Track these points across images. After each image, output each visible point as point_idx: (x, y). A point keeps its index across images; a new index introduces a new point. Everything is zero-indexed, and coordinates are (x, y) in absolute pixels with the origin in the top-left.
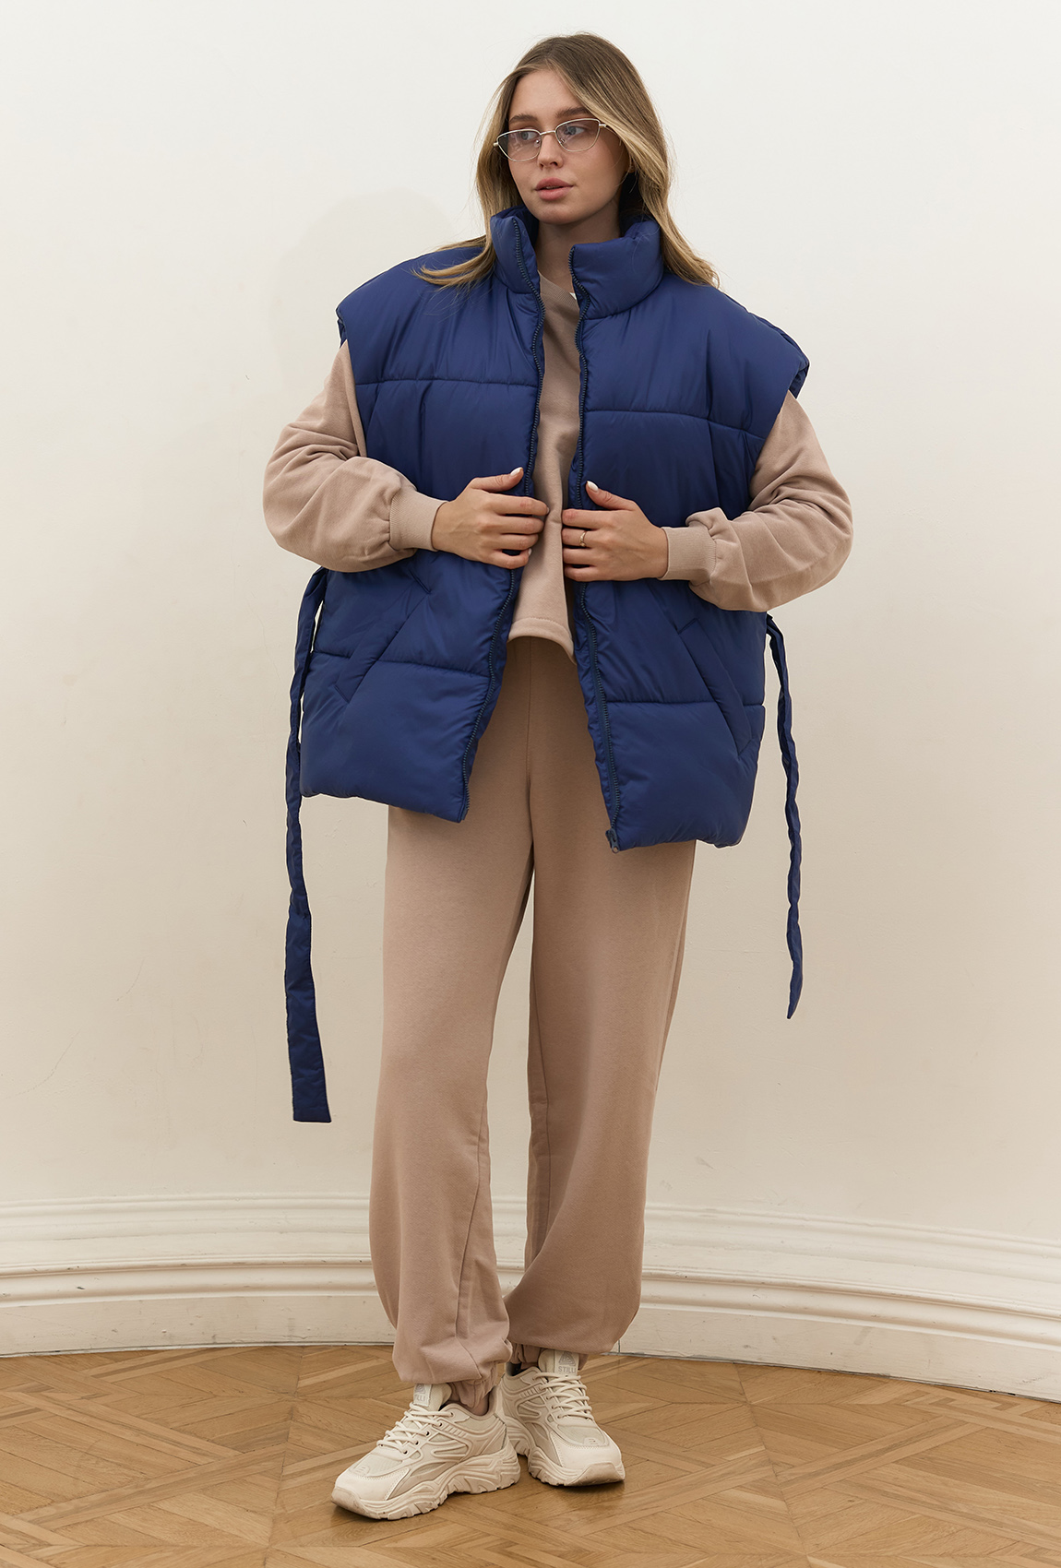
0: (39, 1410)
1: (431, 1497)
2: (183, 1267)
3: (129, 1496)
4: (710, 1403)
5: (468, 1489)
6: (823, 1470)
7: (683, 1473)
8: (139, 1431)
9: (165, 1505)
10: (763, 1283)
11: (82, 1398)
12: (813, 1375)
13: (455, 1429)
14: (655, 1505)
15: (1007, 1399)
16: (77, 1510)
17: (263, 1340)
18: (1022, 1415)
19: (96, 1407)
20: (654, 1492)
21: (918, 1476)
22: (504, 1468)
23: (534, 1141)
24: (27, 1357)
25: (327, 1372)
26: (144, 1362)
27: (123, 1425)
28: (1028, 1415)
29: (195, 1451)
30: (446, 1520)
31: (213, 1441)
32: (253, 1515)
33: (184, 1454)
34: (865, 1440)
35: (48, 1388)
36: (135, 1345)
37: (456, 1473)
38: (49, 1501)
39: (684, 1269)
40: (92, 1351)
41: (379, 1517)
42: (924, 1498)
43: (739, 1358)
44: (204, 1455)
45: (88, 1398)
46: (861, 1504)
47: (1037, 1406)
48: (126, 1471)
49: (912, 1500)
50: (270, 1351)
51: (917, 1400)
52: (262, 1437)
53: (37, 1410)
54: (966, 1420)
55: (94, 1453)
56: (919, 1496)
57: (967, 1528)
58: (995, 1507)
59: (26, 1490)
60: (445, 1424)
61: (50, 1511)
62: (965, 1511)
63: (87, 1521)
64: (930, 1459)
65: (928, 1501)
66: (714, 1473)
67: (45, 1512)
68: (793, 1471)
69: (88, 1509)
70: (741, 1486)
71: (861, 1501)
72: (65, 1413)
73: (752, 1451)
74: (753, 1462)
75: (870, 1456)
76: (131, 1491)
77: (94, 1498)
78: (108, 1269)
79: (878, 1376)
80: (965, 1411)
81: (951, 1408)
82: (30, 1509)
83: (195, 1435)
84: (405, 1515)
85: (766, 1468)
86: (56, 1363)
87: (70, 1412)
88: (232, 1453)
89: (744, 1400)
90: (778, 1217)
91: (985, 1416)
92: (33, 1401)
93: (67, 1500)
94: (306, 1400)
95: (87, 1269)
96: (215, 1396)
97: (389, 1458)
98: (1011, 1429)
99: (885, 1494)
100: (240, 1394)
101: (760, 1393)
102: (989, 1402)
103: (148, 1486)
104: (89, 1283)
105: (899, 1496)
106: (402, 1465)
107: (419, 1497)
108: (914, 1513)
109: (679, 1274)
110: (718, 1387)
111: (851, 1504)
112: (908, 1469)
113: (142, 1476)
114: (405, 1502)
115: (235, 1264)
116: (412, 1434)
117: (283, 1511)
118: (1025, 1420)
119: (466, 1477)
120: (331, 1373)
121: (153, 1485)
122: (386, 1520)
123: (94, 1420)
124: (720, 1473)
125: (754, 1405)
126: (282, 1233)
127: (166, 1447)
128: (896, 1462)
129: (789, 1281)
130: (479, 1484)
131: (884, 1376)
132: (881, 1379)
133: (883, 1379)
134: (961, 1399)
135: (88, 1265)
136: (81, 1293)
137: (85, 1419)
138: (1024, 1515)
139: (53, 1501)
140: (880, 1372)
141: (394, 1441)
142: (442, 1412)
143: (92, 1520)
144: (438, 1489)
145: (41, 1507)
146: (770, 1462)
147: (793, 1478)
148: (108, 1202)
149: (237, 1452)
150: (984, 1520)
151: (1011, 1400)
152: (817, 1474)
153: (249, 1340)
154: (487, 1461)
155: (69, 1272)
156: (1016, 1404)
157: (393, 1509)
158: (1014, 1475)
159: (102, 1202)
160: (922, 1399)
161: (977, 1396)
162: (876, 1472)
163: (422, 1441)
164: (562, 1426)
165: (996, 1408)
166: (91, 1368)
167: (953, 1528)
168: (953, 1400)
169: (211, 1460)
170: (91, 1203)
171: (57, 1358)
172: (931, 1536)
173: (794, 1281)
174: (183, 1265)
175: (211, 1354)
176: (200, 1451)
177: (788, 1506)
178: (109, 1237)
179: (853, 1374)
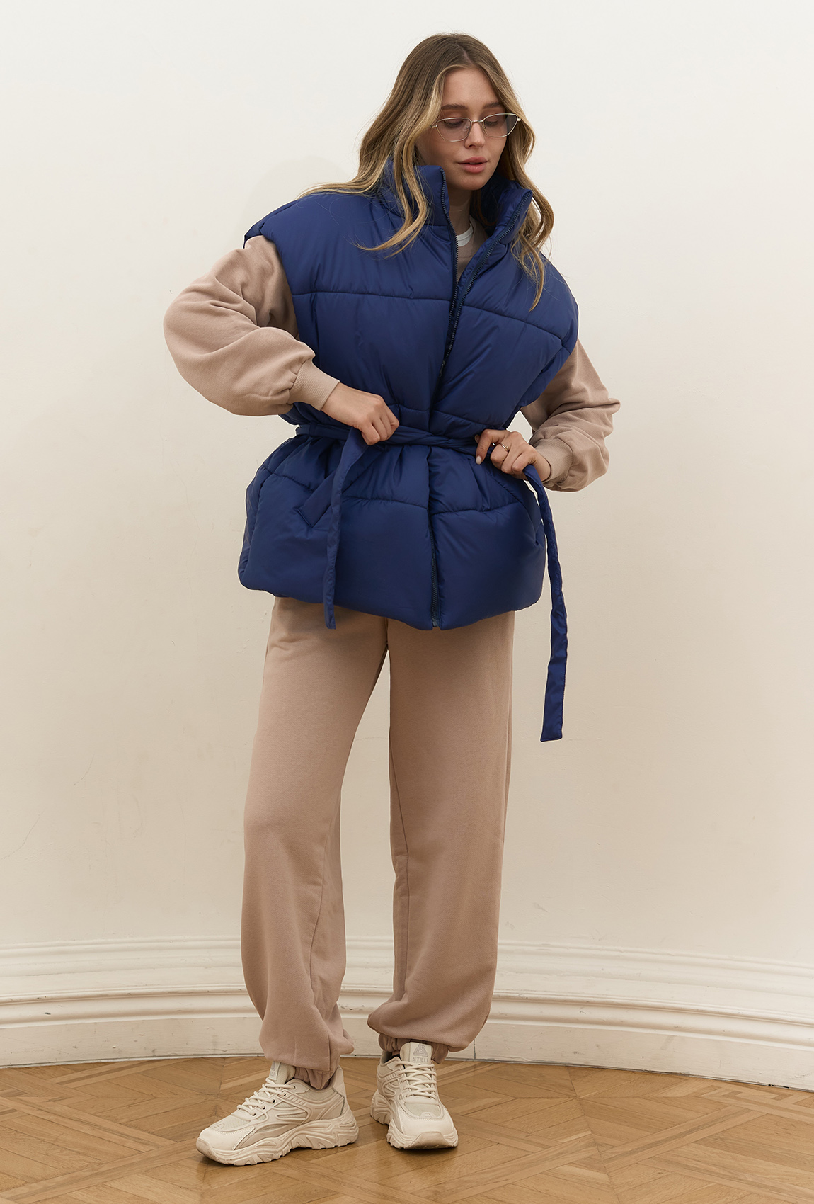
0: (16, 1110)
1: (273, 1150)
2: (129, 996)
3: (87, 1178)
4: (548, 1098)
5: (310, 1146)
6: (637, 1149)
7: (527, 1153)
8: (94, 1126)
9: (115, 1184)
10: (588, 1002)
11: (50, 1101)
12: (629, 1074)
13: (296, 1098)
14: (504, 1178)
15: (783, 1091)
16: (46, 1189)
17: (193, 1053)
18: (794, 1104)
19: (60, 1107)
20: (503, 1168)
21: (714, 1153)
22: (340, 1131)
23: (397, 885)
24: (6, 1069)
25: (244, 1077)
26: (99, 1072)
27: (83, 1122)
28: (799, 1103)
29: (139, 1141)
30: (338, 1193)
31: (153, 1133)
32: (185, 1191)
33: (130, 1143)
34: (670, 1125)
35: (22, 1094)
36: (90, 1057)
37: (299, 1133)
38: (23, 1182)
39: (525, 992)
40: (57, 1064)
41: (226, 1163)
42: (718, 1170)
43: (570, 1062)
44: (146, 1144)
45: (54, 1101)
46: (668, 1175)
47: (806, 1096)
48: (84, 1158)
49: (708, 1172)
50: (198, 1062)
51: (712, 1093)
52: (193, 1130)
53: (14, 1110)
54: (750, 1108)
55: (59, 1144)
56: (714, 1168)
57: (752, 1193)
58: (774, 1176)
59: (5, 1174)
60: (288, 1095)
61: (25, 1190)
62: (750, 1180)
63: (53, 1198)
64: (721, 1139)
65: (722, 1172)
66: (551, 1152)
67: (20, 1191)
68: (613, 1150)
69: (54, 1188)
70: (572, 1163)
71: (668, 1173)
72: (36, 1113)
73: (580, 1135)
74: (582, 1143)
75: (675, 1137)
76: (89, 1173)
77: (59, 1179)
78: (70, 998)
79: (680, 1074)
80: (750, 1102)
81: (739, 1099)
82: (8, 1189)
83: (139, 1129)
84: (249, 1163)
85: (591, 1148)
86: (28, 1073)
87: (40, 1112)
88: (169, 1142)
89: (574, 1095)
90: (599, 949)
91: (765, 1105)
92: (10, 1104)
93: (37, 1181)
94: (227, 1100)
95: (52, 999)
96: (155, 1098)
97: (241, 1119)
98: (787, 1115)
99: (687, 1167)
100: (174, 1096)
101: (587, 1089)
102: (768, 1094)
103: (101, 1170)
104: (54, 1010)
105: (698, 1169)
106: (250, 1123)
107: (262, 1149)
108: (710, 1182)
109: (522, 996)
110: (553, 1085)
111: (660, 1176)
112: (705, 1147)
113: (97, 1161)
114: (249, 1153)
115: (170, 993)
116: (262, 1101)
117: (208, 1187)
118: (797, 1108)
119: (307, 1136)
120: (247, 1078)
121: (106, 1168)
122: (232, 1165)
123: (59, 1118)
124: (555, 1153)
125: (582, 1099)
126: (206, 968)
127: (115, 1138)
128: (696, 1142)
129: (608, 1000)
130: (319, 1142)
131: (685, 1075)
132: (683, 1077)
133: (684, 1077)
134: (746, 1092)
135: (53, 995)
136: (48, 1018)
137: (52, 1118)
138: (797, 1183)
139: (26, 1182)
140: (682, 1072)
141: (248, 1106)
142: (286, 1086)
143: (57, 1196)
144: (281, 1144)
145: (17, 1187)
146: (595, 1143)
147: (613, 1155)
148: (68, 945)
149: (172, 1142)
150: (766, 1187)
151: (785, 1092)
152: (632, 1152)
153: (181, 1053)
154: (326, 1124)
155: (38, 1001)
156: (790, 1095)
157: (239, 1157)
158: (790, 1151)
159: (64, 945)
160: (715, 1092)
161: (758, 1089)
162: (679, 1150)
163: (269, 1107)
164: (408, 1103)
165: (774, 1099)
166: (56, 1077)
167: (741, 1194)
168: (740, 1092)
169: (151, 1148)
170: (55, 946)
171: (29, 1069)
172: (724, 1199)
173: (613, 1000)
174: (129, 994)
175: (151, 1064)
176: (143, 1141)
177: (610, 1177)
178: (70, 973)
179: (660, 1073)
